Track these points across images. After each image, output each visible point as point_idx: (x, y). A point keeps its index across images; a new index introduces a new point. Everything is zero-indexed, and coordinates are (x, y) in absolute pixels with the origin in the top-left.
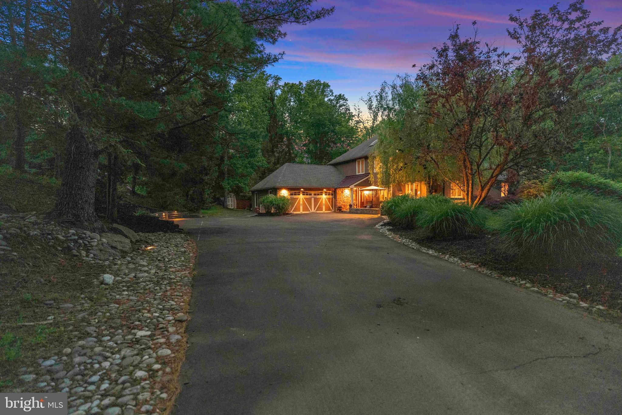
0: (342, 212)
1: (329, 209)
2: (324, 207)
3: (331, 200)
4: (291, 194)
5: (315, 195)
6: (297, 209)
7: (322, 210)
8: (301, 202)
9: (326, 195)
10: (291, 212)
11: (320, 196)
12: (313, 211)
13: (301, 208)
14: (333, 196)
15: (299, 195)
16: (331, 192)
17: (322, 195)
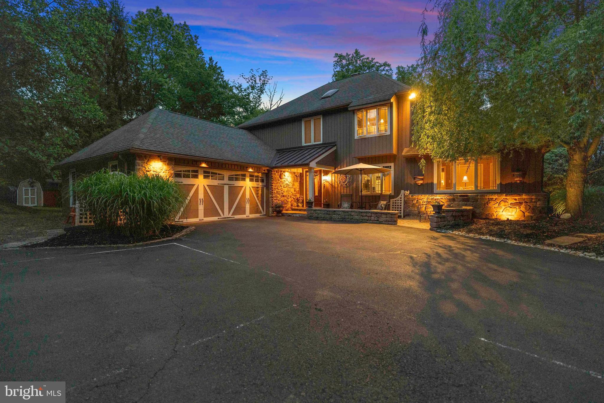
0: (283, 215)
1: (257, 211)
2: (248, 206)
3: (260, 192)
4: (177, 175)
5: (230, 179)
6: (191, 211)
7: (244, 213)
8: (201, 195)
9: (251, 180)
10: (176, 220)
11: (240, 183)
12: (227, 214)
13: (201, 208)
14: (265, 184)
15: (196, 177)
16: (260, 175)
17: (244, 180)
